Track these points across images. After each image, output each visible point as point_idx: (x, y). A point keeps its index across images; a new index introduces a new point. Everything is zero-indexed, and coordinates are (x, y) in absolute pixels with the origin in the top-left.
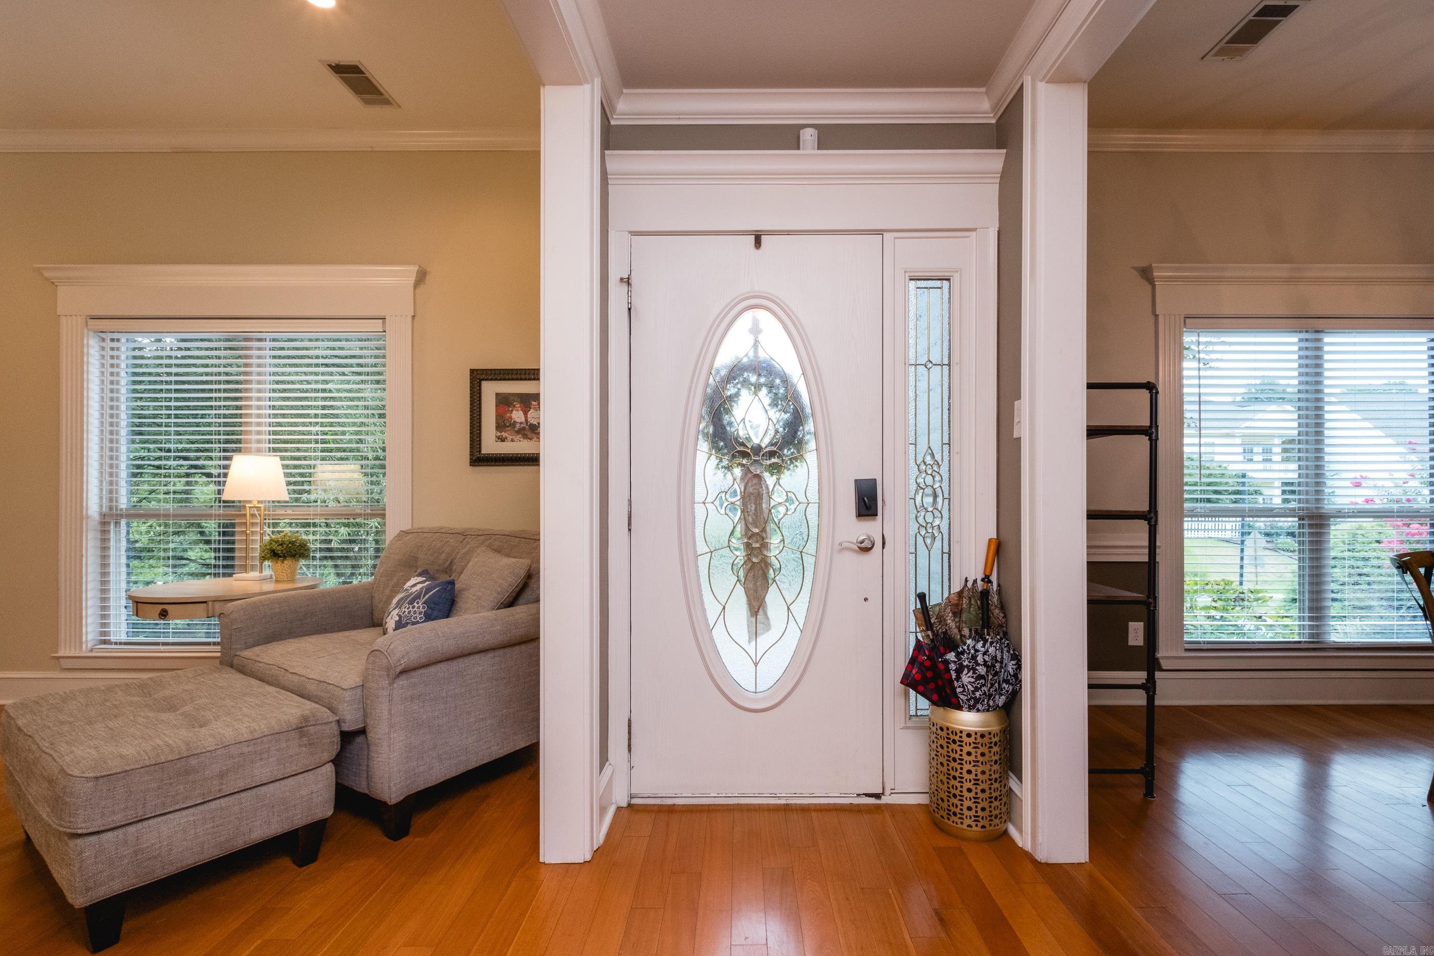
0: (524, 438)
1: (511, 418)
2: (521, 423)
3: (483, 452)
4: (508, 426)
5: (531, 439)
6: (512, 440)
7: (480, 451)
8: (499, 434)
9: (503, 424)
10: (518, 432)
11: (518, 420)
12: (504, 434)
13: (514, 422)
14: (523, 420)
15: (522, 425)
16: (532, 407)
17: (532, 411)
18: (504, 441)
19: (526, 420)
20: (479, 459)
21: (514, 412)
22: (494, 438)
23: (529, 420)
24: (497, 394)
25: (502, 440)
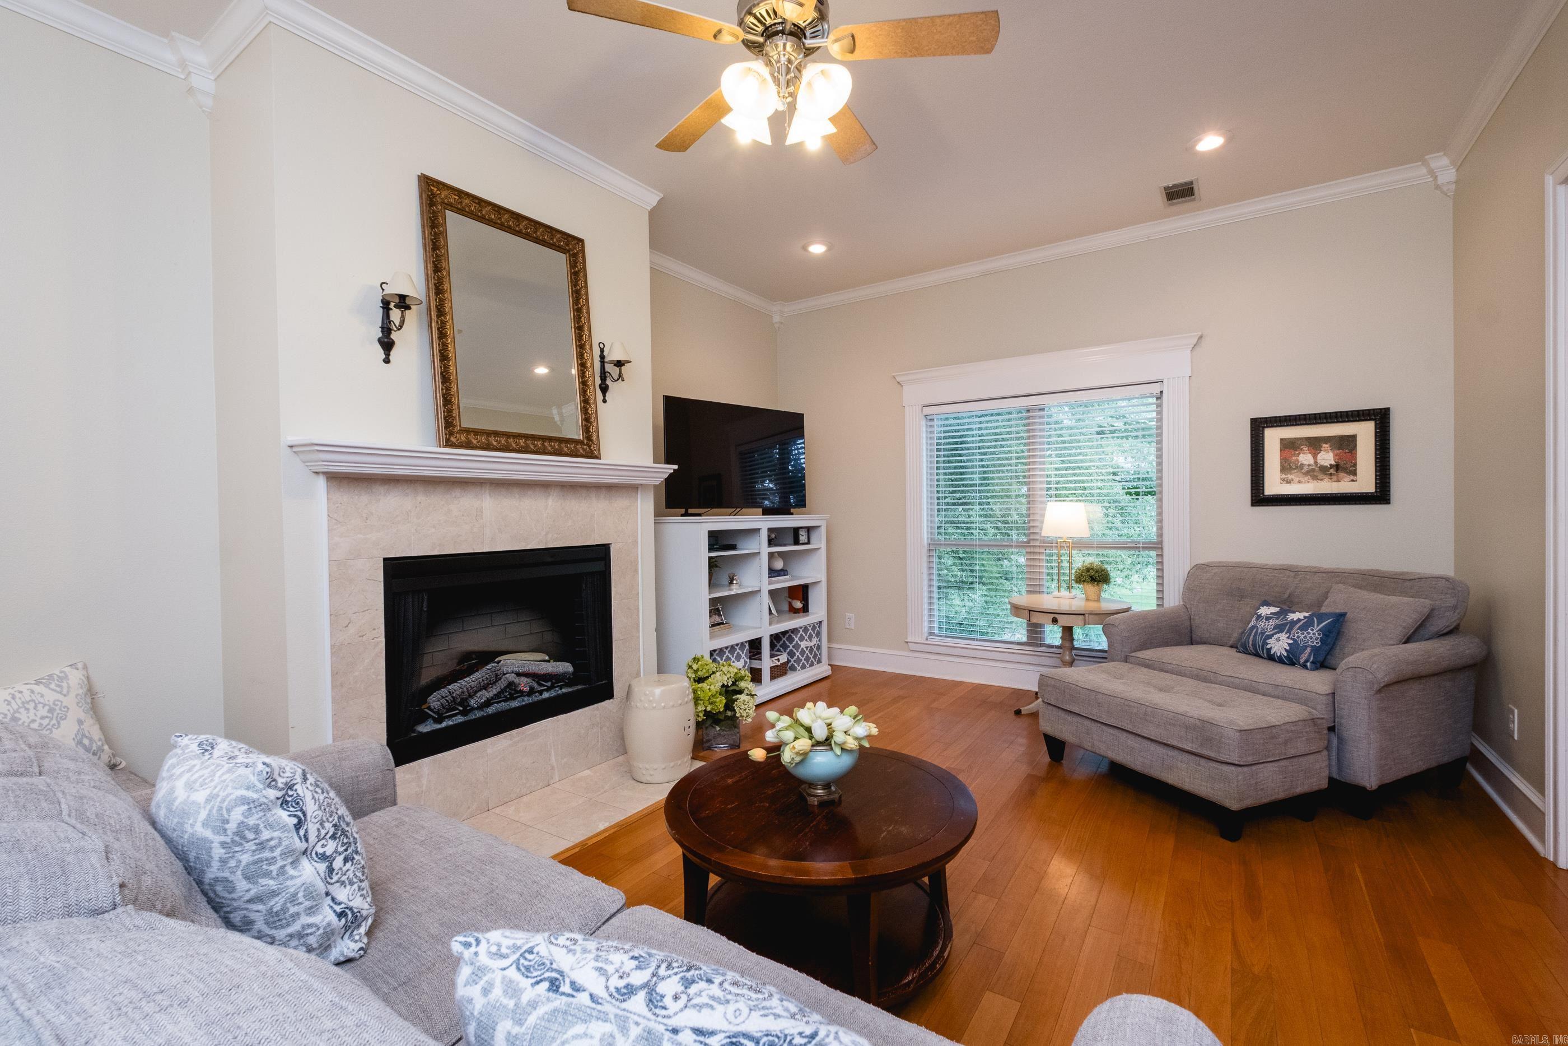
0: (1313, 479)
1: (1298, 461)
2: (1309, 465)
3: (1266, 493)
4: (1295, 469)
5: (1321, 480)
6: (1299, 482)
7: (1263, 493)
8: (1284, 476)
9: (1286, 467)
10: (1307, 473)
11: (1305, 463)
12: (1290, 477)
13: (1302, 464)
14: (1312, 462)
15: (1311, 467)
16: (1323, 449)
17: (1322, 452)
18: (1290, 483)
19: (1316, 462)
20: (1259, 498)
21: (1301, 455)
22: (1279, 480)
23: (1319, 462)
24: (1282, 440)
25: (1289, 482)
